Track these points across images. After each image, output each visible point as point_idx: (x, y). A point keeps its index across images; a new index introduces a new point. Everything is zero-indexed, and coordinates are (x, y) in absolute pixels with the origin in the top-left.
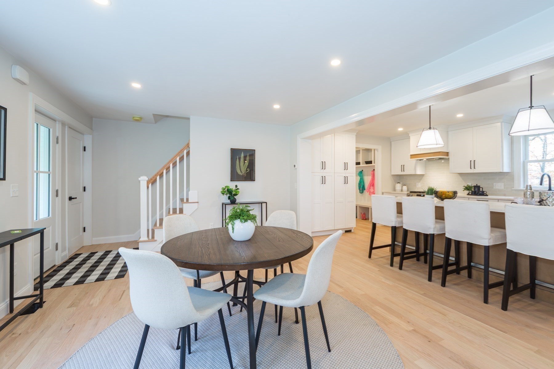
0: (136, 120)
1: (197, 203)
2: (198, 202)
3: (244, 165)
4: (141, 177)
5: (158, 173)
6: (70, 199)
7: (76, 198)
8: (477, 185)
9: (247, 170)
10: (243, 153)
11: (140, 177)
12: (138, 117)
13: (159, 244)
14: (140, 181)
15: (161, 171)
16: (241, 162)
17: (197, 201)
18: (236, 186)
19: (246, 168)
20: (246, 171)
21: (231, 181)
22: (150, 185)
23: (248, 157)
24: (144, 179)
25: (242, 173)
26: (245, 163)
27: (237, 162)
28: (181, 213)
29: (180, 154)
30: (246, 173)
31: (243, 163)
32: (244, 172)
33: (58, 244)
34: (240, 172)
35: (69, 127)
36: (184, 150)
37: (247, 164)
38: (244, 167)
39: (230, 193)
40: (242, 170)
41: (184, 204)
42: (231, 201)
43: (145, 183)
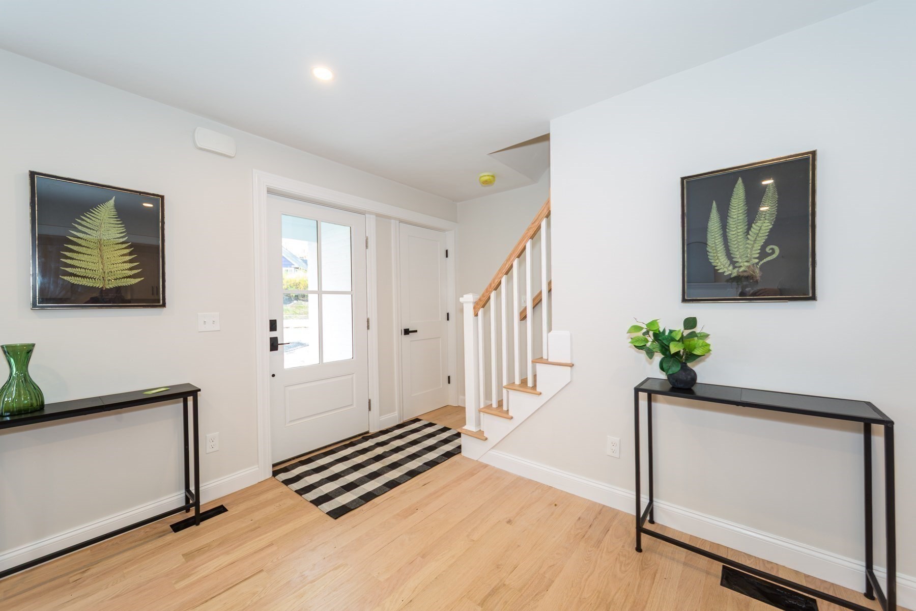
0: (486, 183)
1: (569, 368)
2: (572, 366)
3: (747, 232)
4: (465, 296)
5: (490, 285)
7: (416, 331)
9: (763, 254)
10: (744, 182)
11: (463, 297)
12: (488, 176)
13: (492, 448)
14: (463, 304)
15: (496, 281)
16: (731, 222)
17: (569, 362)
18: (690, 323)
19: (758, 246)
20: (760, 258)
21: (684, 300)
22: (480, 313)
23: (770, 194)
24: (468, 300)
25: (737, 265)
26: (753, 225)
27: (710, 224)
28: (534, 387)
29: (535, 234)
30: (761, 268)
31: (742, 228)
32: (746, 264)
33: (372, 402)
34: (727, 266)
35: (401, 221)
36: (542, 220)
37: (763, 226)
38: (748, 241)
39: (665, 349)
40: (737, 255)
41: (537, 364)
42: (671, 378)
43: (471, 307)
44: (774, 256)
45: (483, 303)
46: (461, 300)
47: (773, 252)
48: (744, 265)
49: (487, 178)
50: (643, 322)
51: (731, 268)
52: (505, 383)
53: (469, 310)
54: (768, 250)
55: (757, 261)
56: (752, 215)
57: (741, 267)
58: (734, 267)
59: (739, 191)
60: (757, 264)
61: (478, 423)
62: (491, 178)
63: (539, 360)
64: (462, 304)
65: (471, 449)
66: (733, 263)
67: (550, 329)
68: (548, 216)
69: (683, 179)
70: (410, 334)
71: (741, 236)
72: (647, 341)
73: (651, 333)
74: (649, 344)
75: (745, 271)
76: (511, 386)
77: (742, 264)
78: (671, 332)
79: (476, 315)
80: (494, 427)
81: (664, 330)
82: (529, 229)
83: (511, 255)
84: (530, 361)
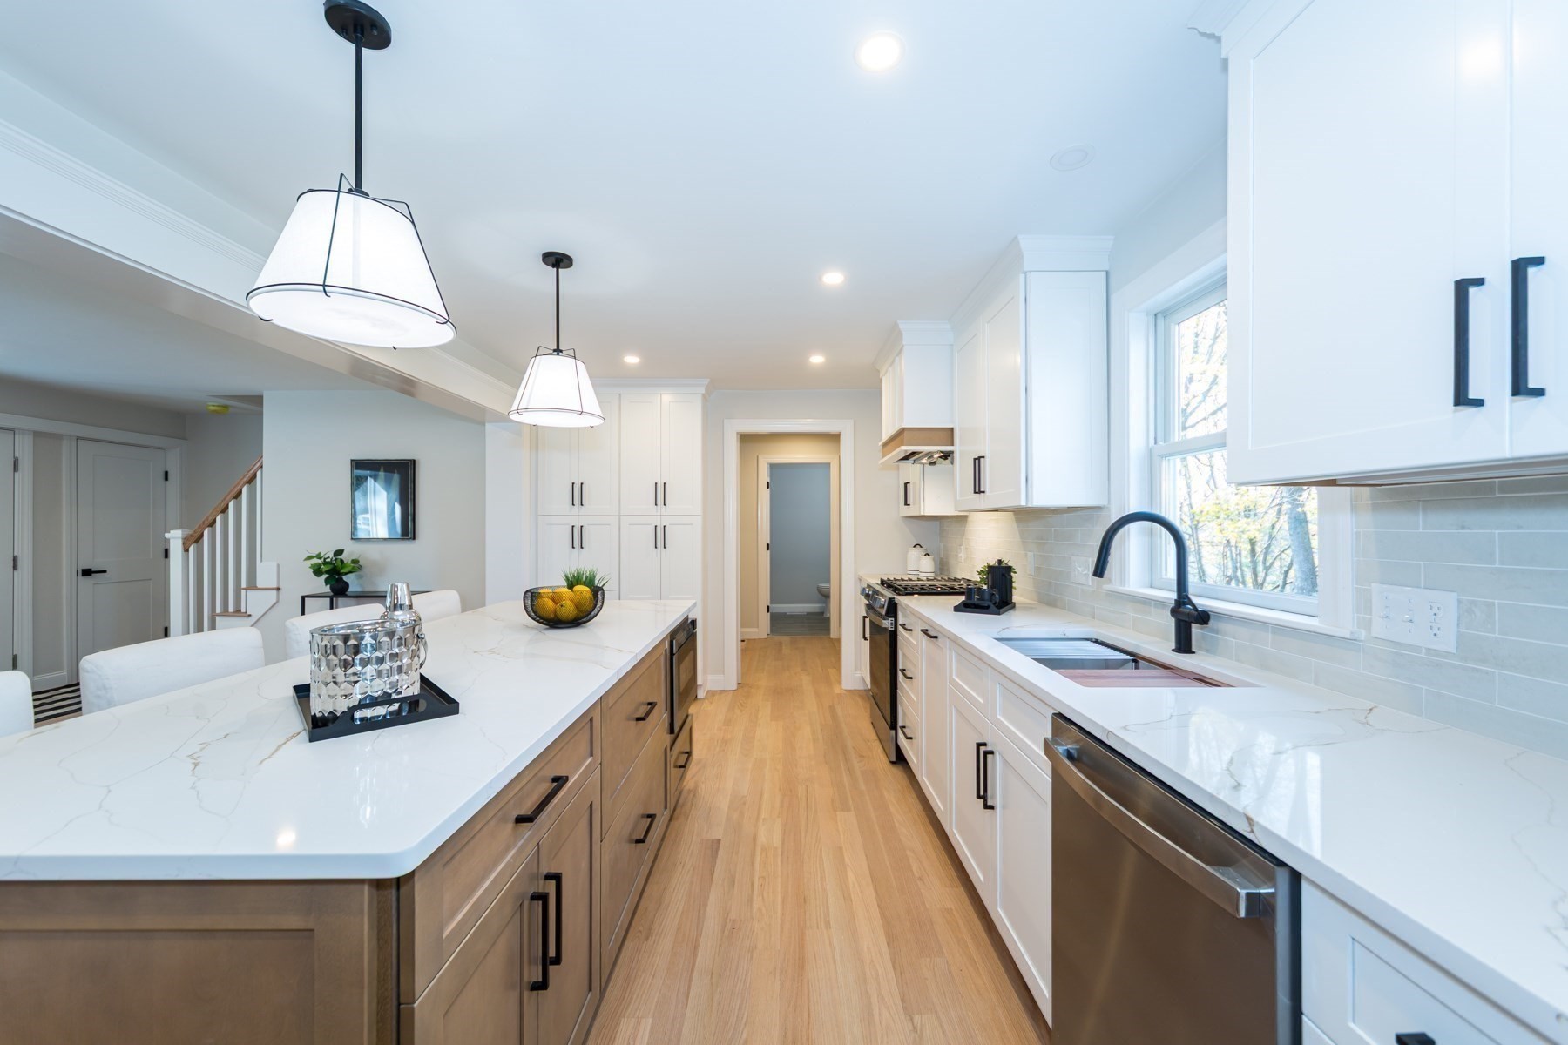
0: (216, 411)
1: (276, 592)
2: (278, 589)
4: (172, 531)
5: (202, 523)
6: (87, 573)
7: (100, 572)
8: (1000, 562)
11: (169, 533)
14: (169, 540)
15: (209, 519)
17: (275, 586)
21: (352, 539)
22: (191, 548)
24: (176, 536)
28: (246, 613)
33: (18, 659)
35: (81, 438)
39: (327, 571)
41: (250, 591)
42: (332, 589)
43: (180, 542)
45: (194, 539)
53: (176, 546)
67: (261, 560)
68: (261, 467)
70: (92, 574)
73: (319, 561)
74: (318, 569)
76: (225, 613)
78: (330, 559)
79: (187, 550)
81: (326, 559)
84: (243, 592)
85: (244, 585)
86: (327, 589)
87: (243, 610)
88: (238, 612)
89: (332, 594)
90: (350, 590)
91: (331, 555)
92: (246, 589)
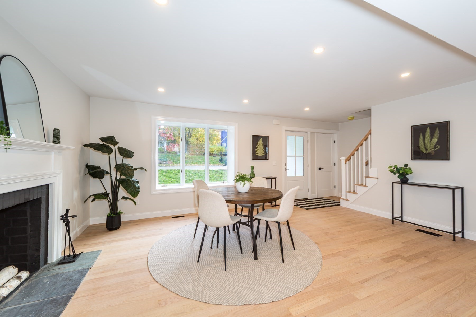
0: (350, 120)
1: (377, 179)
3: (431, 142)
4: (342, 157)
6: (320, 169)
7: (323, 169)
10: (430, 128)
13: (351, 203)
15: (353, 153)
16: (426, 139)
17: (376, 177)
18: (406, 165)
20: (435, 149)
21: (411, 160)
22: (347, 162)
23: (437, 132)
24: (343, 159)
25: (428, 150)
26: (432, 140)
27: (420, 139)
28: (365, 185)
29: (366, 139)
30: (435, 151)
31: (429, 140)
32: (431, 150)
33: (309, 189)
34: (425, 150)
35: (318, 133)
36: (369, 135)
37: (435, 140)
38: (431, 144)
39: (399, 172)
40: (428, 148)
41: (367, 178)
42: (401, 180)
43: (344, 161)
44: (438, 148)
45: (348, 160)
46: (341, 159)
47: (438, 147)
48: (430, 150)
49: (351, 118)
50: (393, 165)
51: (426, 151)
52: (356, 184)
53: (343, 162)
54: (436, 146)
55: (433, 149)
56: (432, 137)
57: (428, 151)
58: (427, 151)
59: (428, 130)
60: (433, 150)
61: (346, 196)
62: (352, 118)
63: (367, 177)
64: (341, 160)
65: (343, 204)
66: (427, 150)
67: (371, 168)
68: (371, 134)
69: (412, 126)
70: (321, 169)
71: (429, 143)
72: (394, 170)
73: (395, 168)
74: (394, 171)
75: (430, 152)
76: (358, 185)
77: (429, 150)
78: (401, 168)
79: (346, 163)
80: (351, 197)
81: (399, 168)
82: (364, 138)
83: (358, 145)
84: (364, 178)
85: (364, 176)
86: (399, 180)
87: (364, 184)
88: (362, 185)
89: (401, 182)
90: (408, 181)
91: (403, 166)
92: (365, 177)
